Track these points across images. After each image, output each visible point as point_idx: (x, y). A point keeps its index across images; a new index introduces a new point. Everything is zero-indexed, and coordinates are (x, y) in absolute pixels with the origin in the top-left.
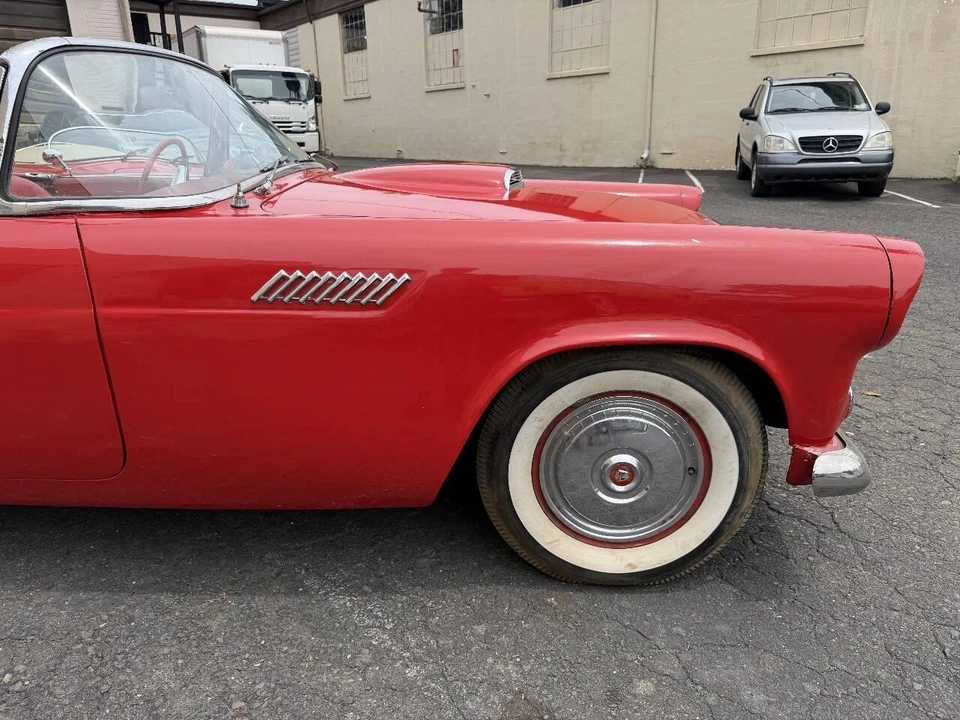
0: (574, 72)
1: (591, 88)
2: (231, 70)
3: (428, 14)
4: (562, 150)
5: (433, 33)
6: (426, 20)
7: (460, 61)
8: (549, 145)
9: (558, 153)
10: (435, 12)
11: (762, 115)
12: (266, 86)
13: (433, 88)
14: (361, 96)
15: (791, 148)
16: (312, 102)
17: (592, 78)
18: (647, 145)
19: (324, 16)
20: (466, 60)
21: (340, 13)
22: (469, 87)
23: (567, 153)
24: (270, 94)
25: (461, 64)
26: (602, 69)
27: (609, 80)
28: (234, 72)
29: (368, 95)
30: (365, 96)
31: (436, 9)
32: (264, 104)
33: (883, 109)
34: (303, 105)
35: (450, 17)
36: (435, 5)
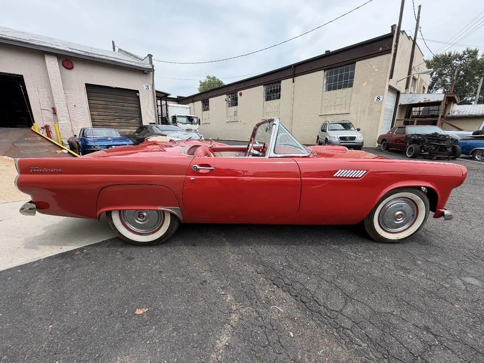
2: (176, 115)
3: (227, 102)
5: (229, 107)
10: (230, 101)
11: (327, 131)
12: (185, 120)
13: (228, 121)
15: (338, 140)
19: (197, 101)
20: (239, 113)
21: (202, 101)
22: (239, 121)
24: (185, 122)
25: (237, 115)
28: (179, 116)
29: (210, 122)
30: (208, 123)
32: (185, 125)
33: (358, 130)
34: (196, 125)
35: (234, 103)
36: (230, 99)
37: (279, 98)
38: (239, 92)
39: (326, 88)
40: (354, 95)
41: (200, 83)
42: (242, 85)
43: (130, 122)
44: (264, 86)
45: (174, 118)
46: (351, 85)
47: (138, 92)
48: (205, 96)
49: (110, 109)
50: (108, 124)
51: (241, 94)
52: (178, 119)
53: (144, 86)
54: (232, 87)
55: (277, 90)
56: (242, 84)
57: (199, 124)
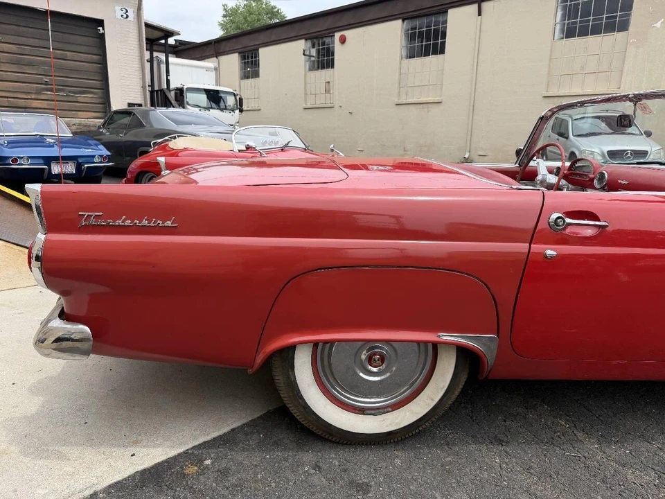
0: (415, 100)
1: (428, 112)
2: (185, 87)
3: (308, 57)
4: (405, 150)
5: (310, 70)
6: (306, 61)
7: (331, 89)
8: (395, 147)
9: (402, 152)
10: (314, 57)
11: (571, 136)
12: (203, 99)
13: (309, 106)
14: (254, 108)
15: (599, 158)
16: (237, 112)
17: (430, 105)
18: (468, 149)
19: (227, 54)
20: (336, 88)
21: (239, 53)
22: (337, 107)
23: (409, 153)
24: (205, 105)
25: (331, 92)
26: (437, 99)
27: (441, 107)
28: (189, 89)
29: (259, 108)
30: (256, 108)
31: (314, 55)
32: (207, 111)
33: (648, 134)
34: (232, 113)
35: (325, 60)
36: (314, 52)
37: (442, 52)
38: (337, 35)
39: (562, 31)
40: (631, 50)
41: (225, 9)
42: (348, 17)
43: (80, 99)
44: (403, 20)
45: (180, 92)
46: (624, 26)
47: (100, 23)
48: (248, 42)
49: (30, 64)
50: (22, 103)
51: (343, 40)
52: (190, 97)
53: (118, 8)
54: (321, 21)
55: (436, 31)
56: (349, 15)
57: (241, 111)
